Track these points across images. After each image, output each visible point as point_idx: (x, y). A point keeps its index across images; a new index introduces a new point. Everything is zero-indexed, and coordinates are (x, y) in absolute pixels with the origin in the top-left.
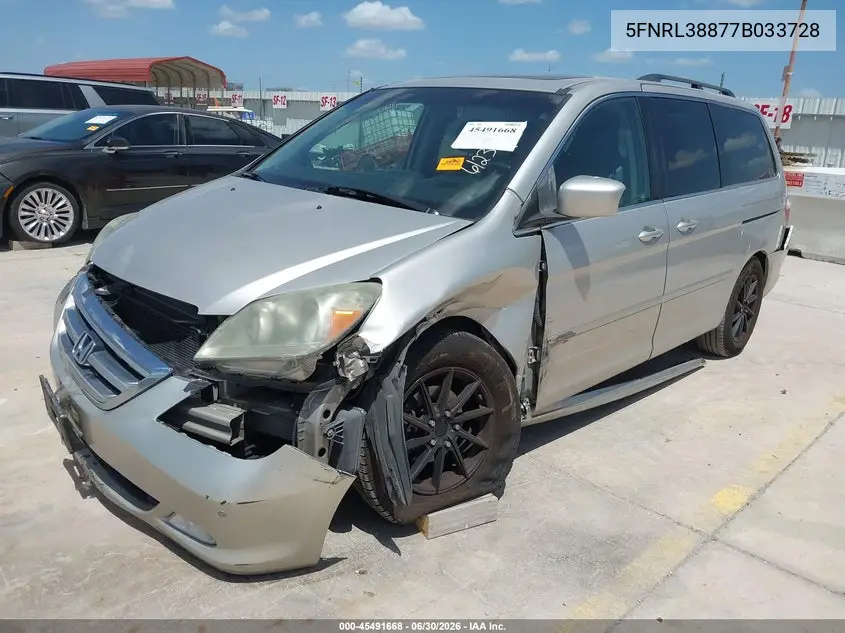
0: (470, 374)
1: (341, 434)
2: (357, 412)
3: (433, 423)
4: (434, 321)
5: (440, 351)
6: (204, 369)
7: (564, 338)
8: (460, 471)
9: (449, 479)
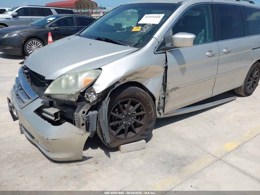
0: (137, 101)
1: (89, 119)
2: (95, 112)
3: (124, 116)
4: (122, 83)
5: (125, 93)
6: (47, 97)
7: (175, 89)
8: (134, 132)
9: (131, 134)
